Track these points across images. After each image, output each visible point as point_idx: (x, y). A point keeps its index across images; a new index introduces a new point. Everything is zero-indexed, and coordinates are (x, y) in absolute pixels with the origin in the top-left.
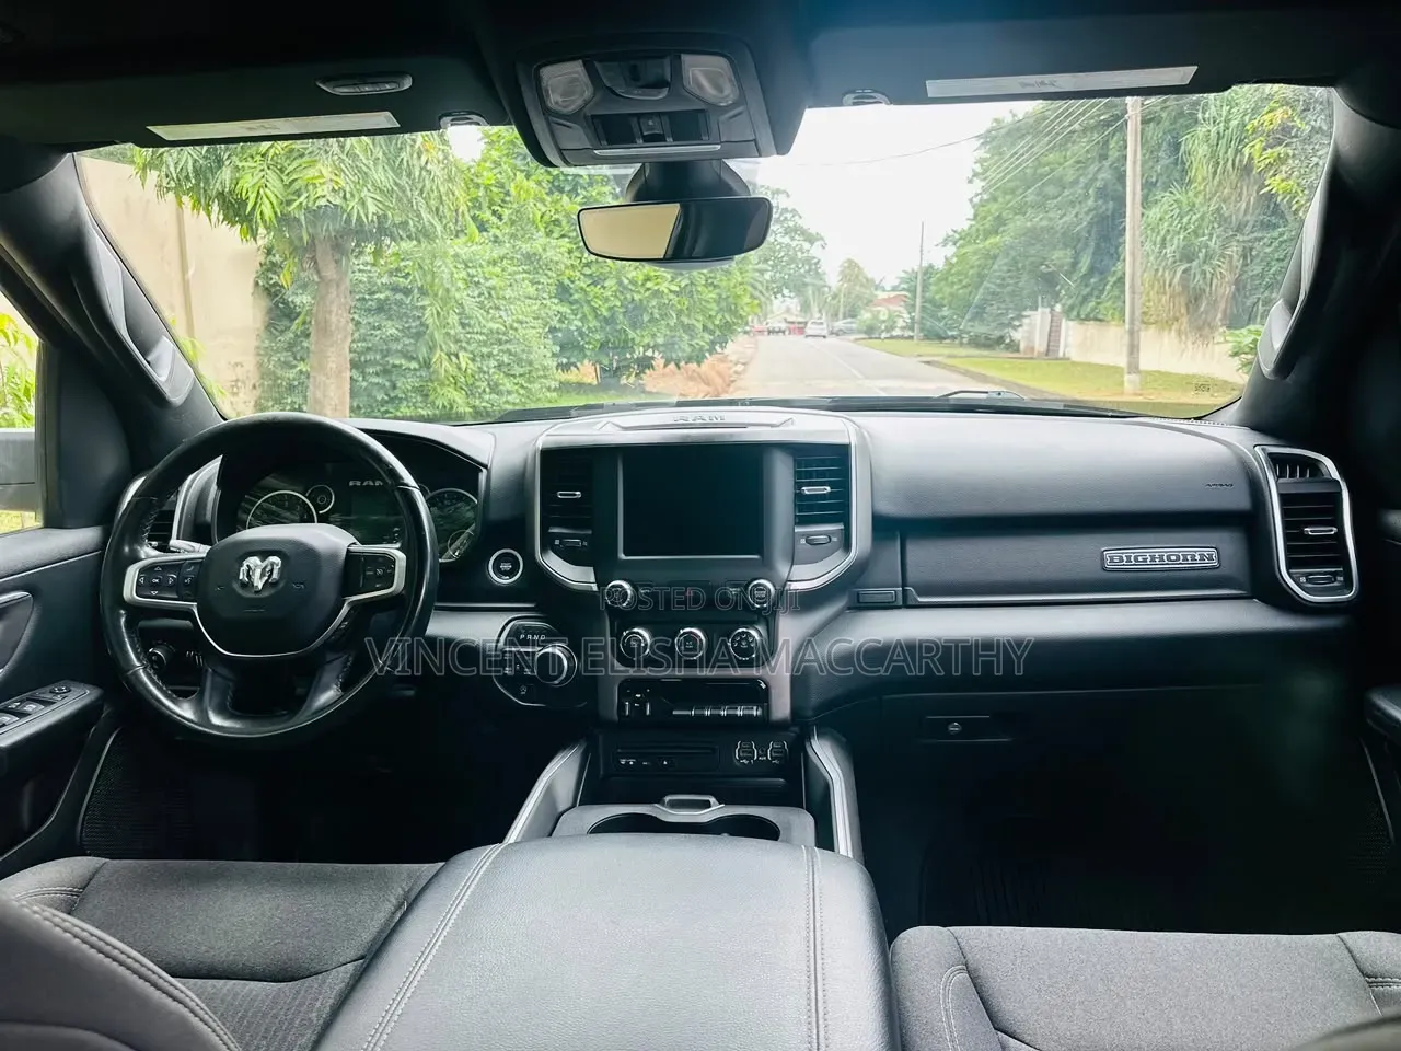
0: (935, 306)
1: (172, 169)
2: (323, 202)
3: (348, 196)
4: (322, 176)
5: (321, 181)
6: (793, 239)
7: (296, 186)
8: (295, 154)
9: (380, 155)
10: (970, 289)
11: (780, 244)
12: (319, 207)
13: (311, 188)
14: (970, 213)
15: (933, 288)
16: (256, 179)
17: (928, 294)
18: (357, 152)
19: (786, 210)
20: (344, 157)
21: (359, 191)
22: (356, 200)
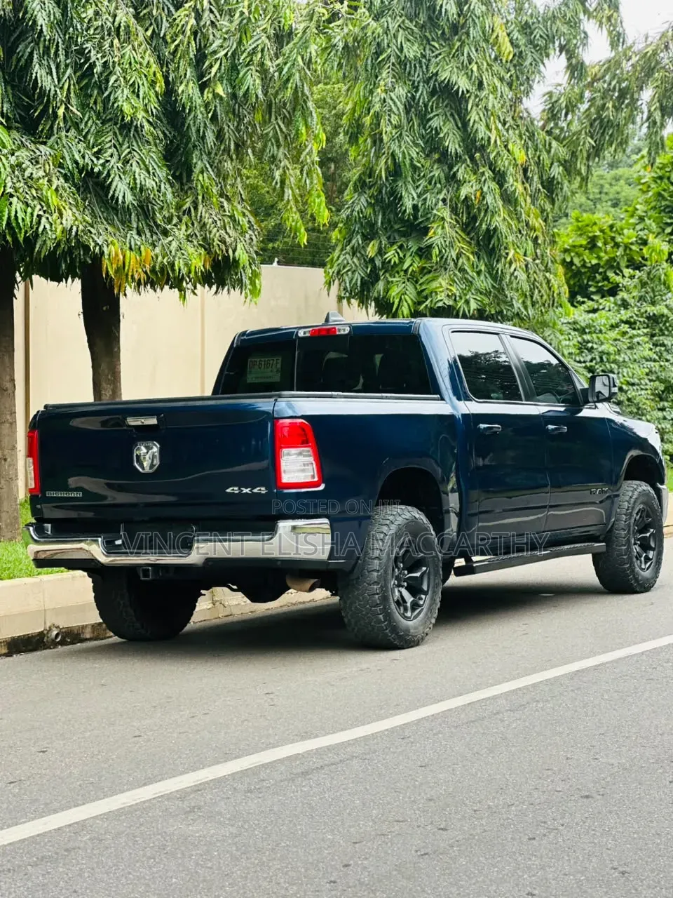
1: (348, 285)
2: (440, 304)
3: (458, 298)
4: (442, 287)
5: (441, 289)
7: (424, 294)
8: (425, 271)
9: (483, 268)
12: (439, 307)
13: (434, 294)
16: (400, 289)
18: (466, 268)
20: (457, 272)
21: (465, 295)
22: (463, 301)
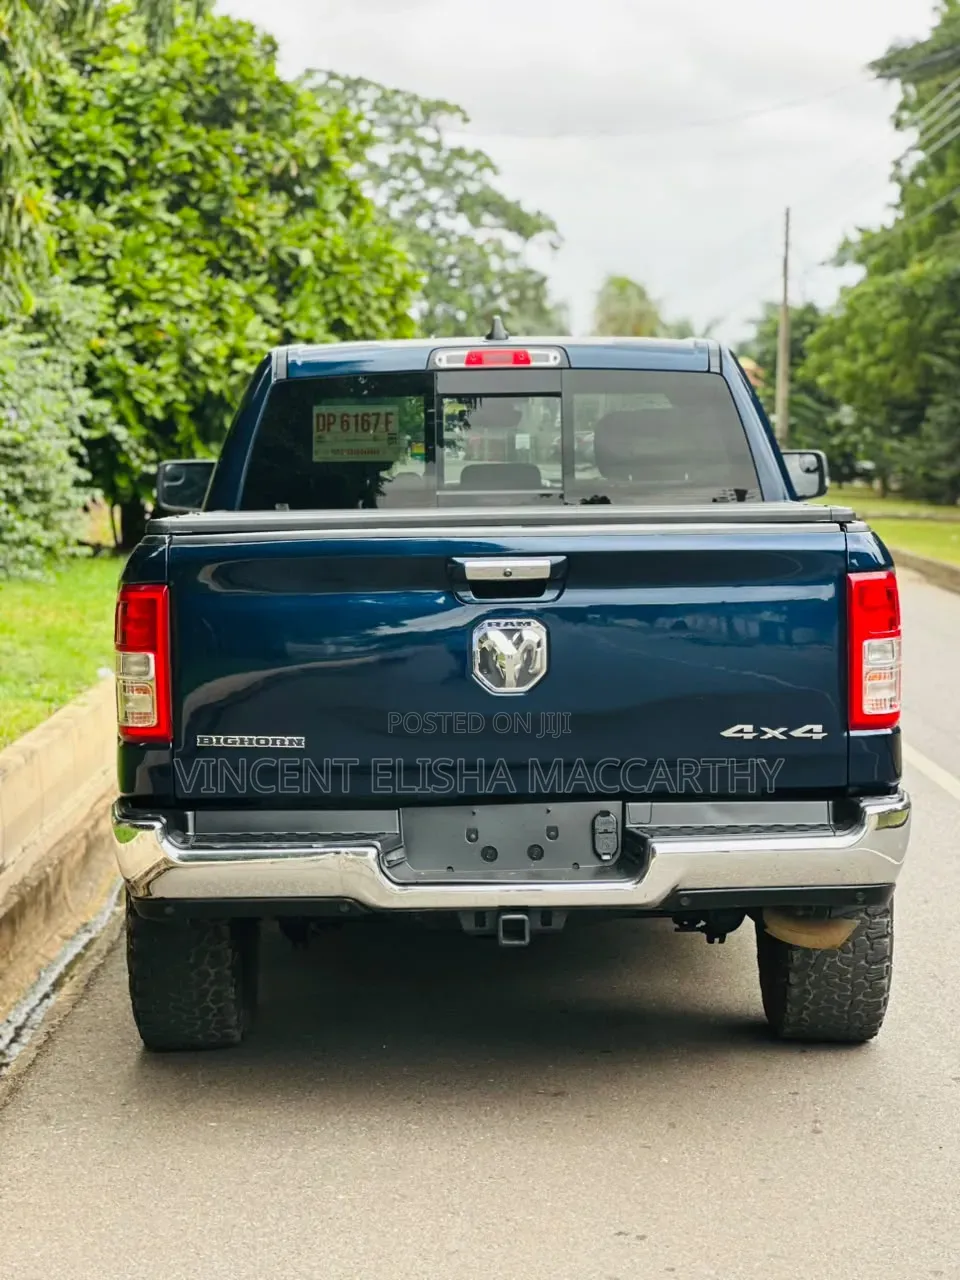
0: (819, 400)
6: (475, 222)
10: (892, 365)
11: (443, 235)
14: (894, 192)
15: (813, 359)
17: (800, 372)
19: (459, 153)
